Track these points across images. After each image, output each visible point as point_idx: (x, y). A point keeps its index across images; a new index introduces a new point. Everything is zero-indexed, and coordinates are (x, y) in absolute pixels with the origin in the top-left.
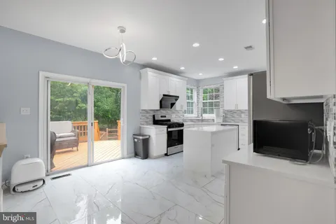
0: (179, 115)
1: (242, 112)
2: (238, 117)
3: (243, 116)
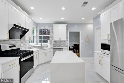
0: (26, 44)
1: (61, 42)
2: (59, 44)
3: (61, 43)
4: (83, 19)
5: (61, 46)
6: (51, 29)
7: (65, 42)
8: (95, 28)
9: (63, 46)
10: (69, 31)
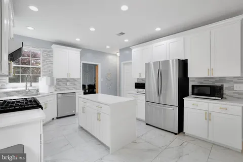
1: (68, 81)
2: (64, 85)
3: (68, 83)
4: (108, 47)
5: (67, 88)
6: (47, 52)
7: (75, 81)
8: (122, 63)
9: (71, 88)
10: (82, 62)
